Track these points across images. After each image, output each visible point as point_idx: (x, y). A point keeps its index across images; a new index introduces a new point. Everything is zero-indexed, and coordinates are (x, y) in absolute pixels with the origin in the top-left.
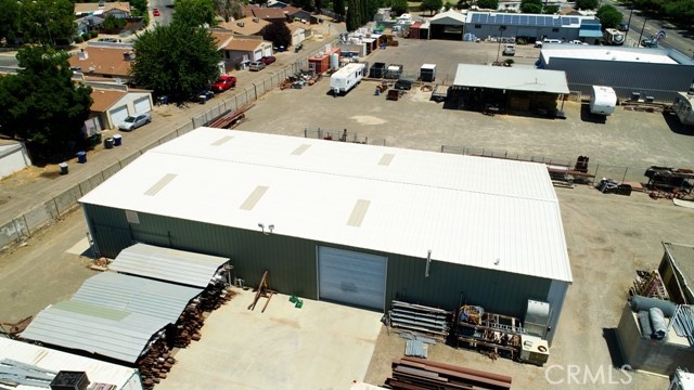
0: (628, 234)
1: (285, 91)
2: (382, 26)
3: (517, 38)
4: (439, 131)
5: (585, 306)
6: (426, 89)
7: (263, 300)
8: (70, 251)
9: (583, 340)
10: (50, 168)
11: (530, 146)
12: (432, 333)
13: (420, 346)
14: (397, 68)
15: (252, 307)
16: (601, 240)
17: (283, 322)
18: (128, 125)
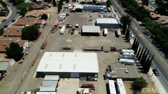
0: (107, 60)
1: (52, 34)
2: (65, 8)
3: (92, 11)
4: (81, 42)
5: (102, 72)
6: (77, 30)
7: (64, 79)
8: (33, 77)
9: (101, 77)
10: (19, 62)
11: (95, 44)
12: (85, 80)
13: (84, 81)
14: (71, 26)
15: (63, 81)
16: (104, 61)
17: (68, 82)
18: (27, 49)
